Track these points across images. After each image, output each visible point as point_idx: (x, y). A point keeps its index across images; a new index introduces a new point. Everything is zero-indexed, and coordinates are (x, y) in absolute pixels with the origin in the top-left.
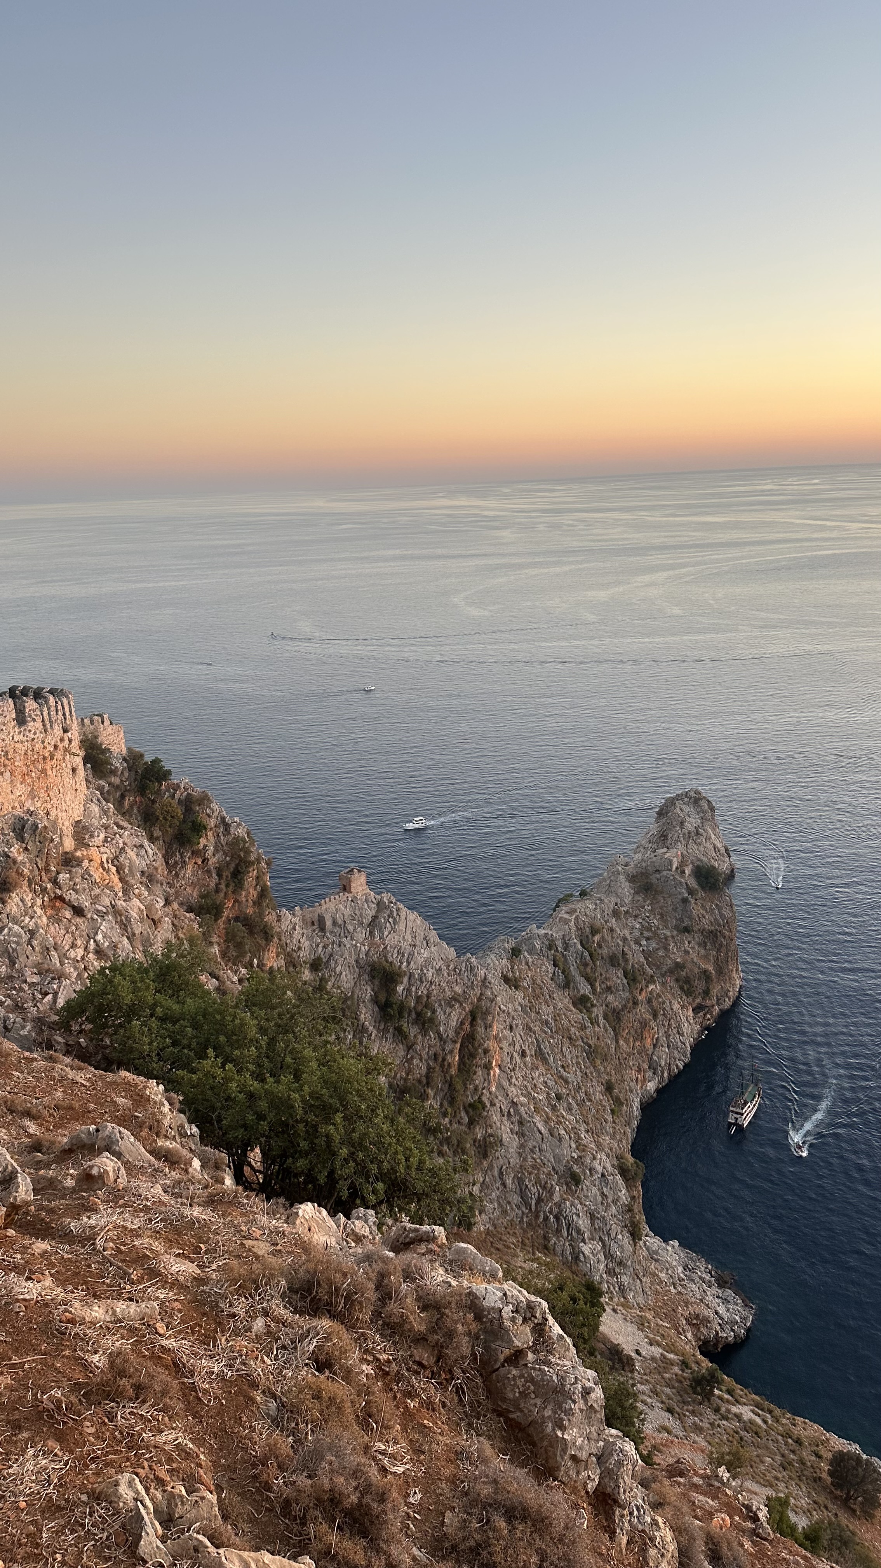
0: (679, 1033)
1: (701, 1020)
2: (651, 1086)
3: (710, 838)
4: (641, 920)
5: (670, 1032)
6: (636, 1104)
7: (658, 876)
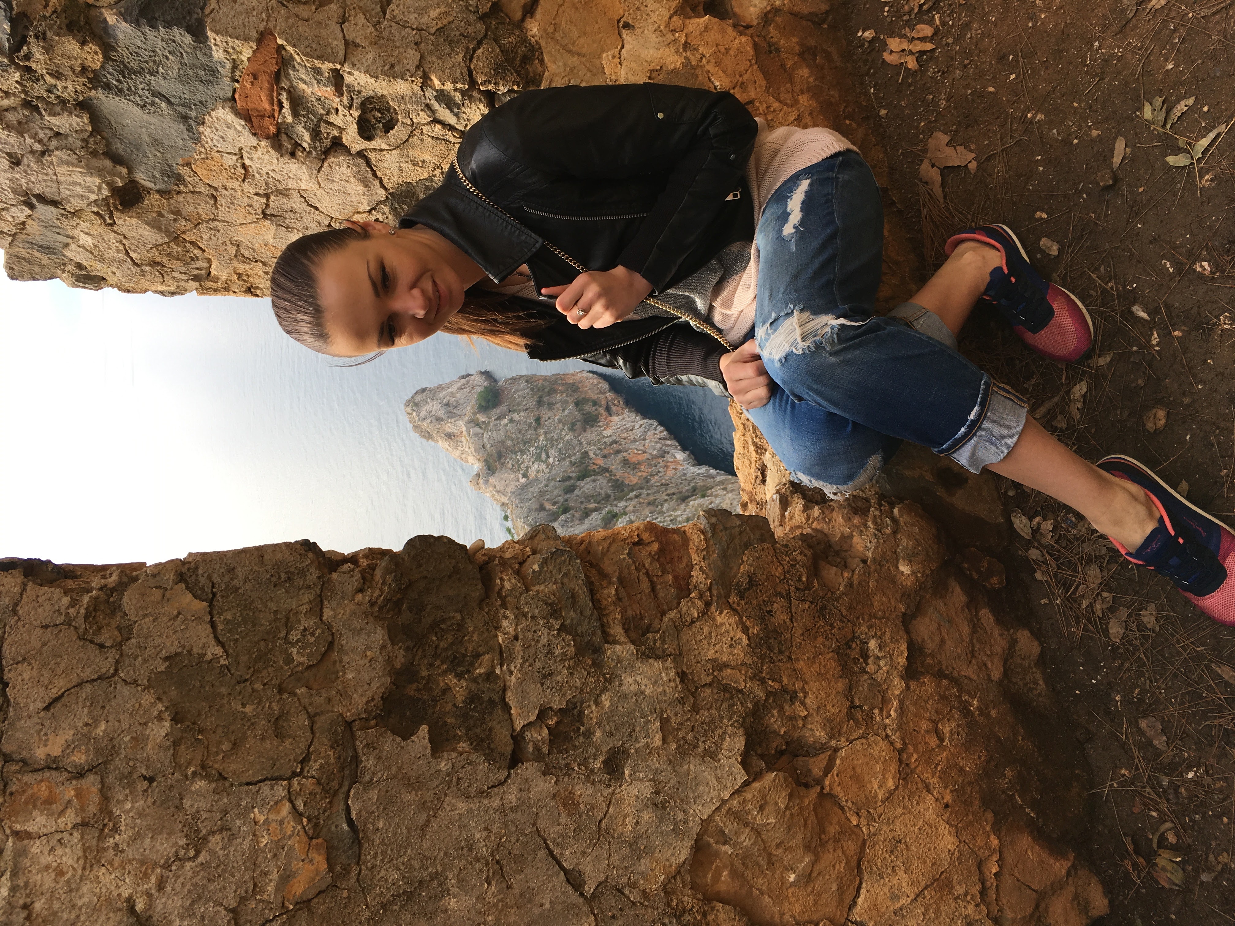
0: (632, 430)
1: (619, 408)
2: (680, 456)
3: (452, 393)
4: (531, 463)
5: (632, 438)
6: (696, 470)
7: (488, 446)
